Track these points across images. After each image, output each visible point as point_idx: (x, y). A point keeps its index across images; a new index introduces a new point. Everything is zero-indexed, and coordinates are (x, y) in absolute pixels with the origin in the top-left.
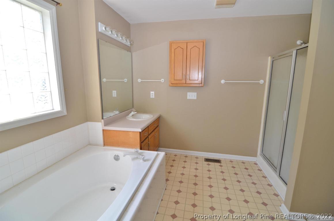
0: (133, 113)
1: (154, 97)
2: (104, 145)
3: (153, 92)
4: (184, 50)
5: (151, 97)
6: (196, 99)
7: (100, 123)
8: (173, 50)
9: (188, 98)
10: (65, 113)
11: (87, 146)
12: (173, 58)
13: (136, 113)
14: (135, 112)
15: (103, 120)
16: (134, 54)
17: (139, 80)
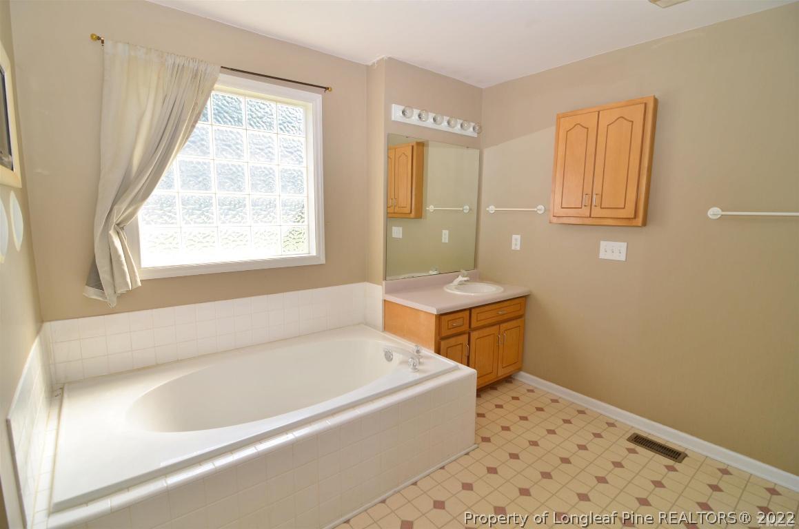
0: (461, 278)
1: (518, 248)
2: (385, 328)
3: (518, 237)
4: (589, 130)
5: (513, 248)
6: (624, 259)
7: (380, 287)
8: (562, 134)
9: (602, 255)
10: (323, 261)
11: (359, 324)
12: (561, 154)
13: (466, 279)
14: (466, 276)
15: (384, 282)
16: (486, 152)
17: (492, 209)
